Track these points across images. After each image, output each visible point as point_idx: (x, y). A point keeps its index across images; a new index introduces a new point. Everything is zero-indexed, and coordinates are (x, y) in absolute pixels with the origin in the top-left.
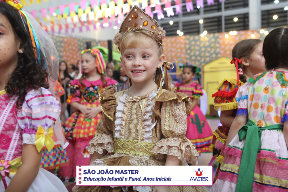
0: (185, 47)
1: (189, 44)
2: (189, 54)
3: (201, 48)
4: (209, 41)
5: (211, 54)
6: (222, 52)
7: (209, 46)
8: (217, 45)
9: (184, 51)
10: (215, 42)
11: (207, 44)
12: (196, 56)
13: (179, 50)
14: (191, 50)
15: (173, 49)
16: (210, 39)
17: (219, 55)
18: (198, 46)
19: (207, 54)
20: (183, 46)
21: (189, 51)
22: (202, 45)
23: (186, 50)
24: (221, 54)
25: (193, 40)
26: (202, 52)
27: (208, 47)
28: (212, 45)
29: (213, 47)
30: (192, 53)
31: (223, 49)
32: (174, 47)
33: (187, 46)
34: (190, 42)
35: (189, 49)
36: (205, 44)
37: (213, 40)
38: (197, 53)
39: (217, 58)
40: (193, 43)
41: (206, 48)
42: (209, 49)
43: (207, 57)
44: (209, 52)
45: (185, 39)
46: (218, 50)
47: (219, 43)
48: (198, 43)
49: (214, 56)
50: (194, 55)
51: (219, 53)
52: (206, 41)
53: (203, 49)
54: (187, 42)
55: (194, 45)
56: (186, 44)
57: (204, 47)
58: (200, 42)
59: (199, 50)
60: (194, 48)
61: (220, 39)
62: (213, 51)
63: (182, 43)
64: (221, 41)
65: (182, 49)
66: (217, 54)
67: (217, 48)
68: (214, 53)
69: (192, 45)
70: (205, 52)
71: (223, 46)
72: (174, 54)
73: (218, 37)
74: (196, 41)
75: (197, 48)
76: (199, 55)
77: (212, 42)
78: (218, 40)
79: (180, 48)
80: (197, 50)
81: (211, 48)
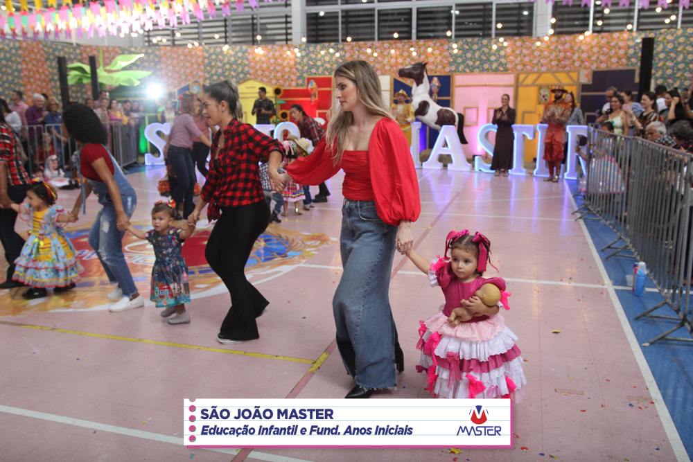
0: (203, 62)
1: (208, 58)
2: (209, 72)
3: (224, 65)
4: (234, 56)
5: (238, 74)
6: (251, 71)
7: (235, 63)
8: (246, 62)
9: (202, 67)
10: (242, 58)
11: (232, 59)
12: (219, 76)
13: (195, 66)
14: (212, 67)
16: (236, 53)
17: (248, 76)
18: (221, 61)
19: (233, 73)
20: (200, 60)
21: (208, 68)
22: (226, 60)
23: (205, 67)
24: (250, 75)
25: (214, 53)
26: (226, 69)
27: (233, 63)
28: (239, 61)
29: (240, 64)
30: (213, 72)
31: (253, 68)
33: (206, 61)
34: (210, 55)
35: (209, 64)
36: (229, 60)
37: (240, 54)
38: (220, 71)
39: (246, 80)
40: (214, 57)
41: (231, 65)
42: (234, 67)
43: (233, 77)
44: (235, 70)
45: (203, 51)
46: (247, 69)
47: (247, 60)
48: (220, 57)
49: (241, 76)
50: (216, 74)
51: (248, 73)
52: (231, 56)
53: (227, 66)
54: (205, 55)
55: (216, 60)
56: (205, 58)
57: (228, 63)
58: (223, 56)
59: (222, 68)
60: (216, 64)
61: (249, 54)
62: (240, 69)
63: (199, 57)
64: (250, 57)
65: (199, 65)
66: (245, 73)
67: (245, 65)
68: (242, 72)
69: (212, 60)
70: (229, 70)
71: (252, 64)
72: (188, 71)
73: (246, 51)
74: (218, 55)
75: (219, 64)
76: (223, 75)
77: (239, 58)
78: (247, 54)
79: (196, 62)
80: (219, 67)
81: (238, 65)
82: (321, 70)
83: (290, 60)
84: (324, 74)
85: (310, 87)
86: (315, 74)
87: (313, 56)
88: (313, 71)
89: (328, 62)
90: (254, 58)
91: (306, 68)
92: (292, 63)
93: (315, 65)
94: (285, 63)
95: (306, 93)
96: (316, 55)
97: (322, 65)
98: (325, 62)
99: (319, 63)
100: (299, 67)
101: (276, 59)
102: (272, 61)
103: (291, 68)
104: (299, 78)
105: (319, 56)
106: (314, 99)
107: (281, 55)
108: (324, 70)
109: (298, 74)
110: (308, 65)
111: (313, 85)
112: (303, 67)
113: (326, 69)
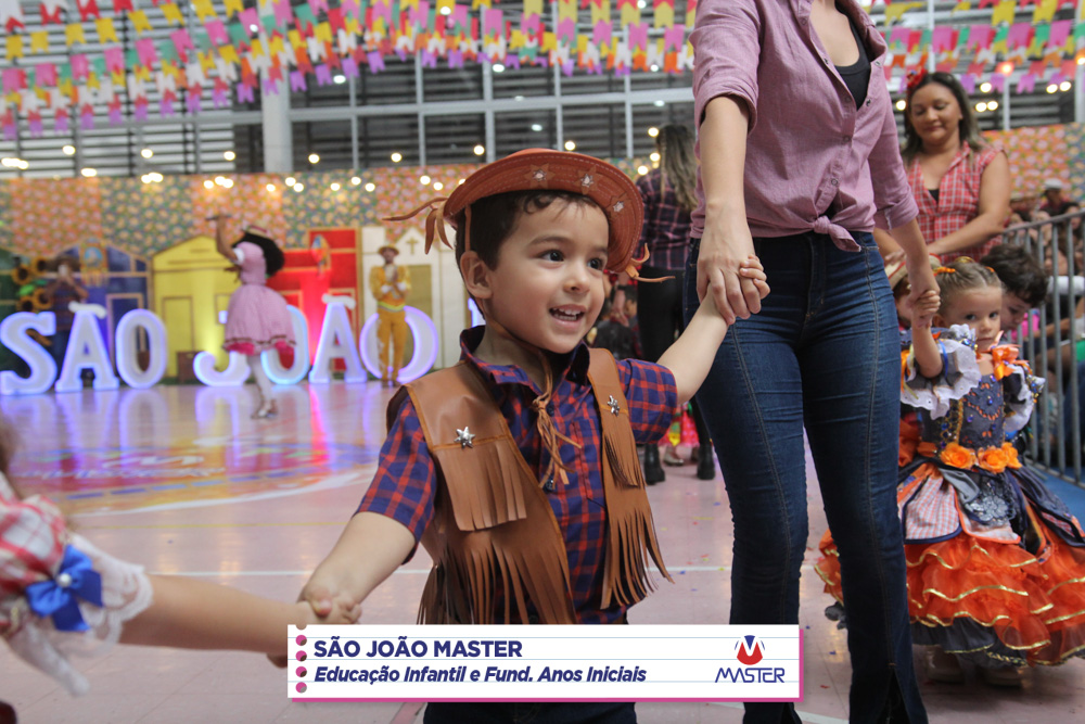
0: (100, 206)
1: (110, 198)
2: (111, 225)
3: (143, 211)
4: (162, 194)
5: (171, 228)
6: (197, 222)
7: (164, 207)
8: (186, 205)
9: (97, 216)
10: (180, 198)
11: (159, 201)
12: (132, 231)
13: (83, 214)
14: (118, 215)
15: (67, 211)
16: (168, 189)
17: (191, 231)
18: (137, 204)
19: (161, 227)
20: (93, 203)
21: (110, 218)
22: (146, 202)
23: (104, 214)
24: (195, 228)
25: (123, 189)
26: (147, 220)
27: (161, 208)
28: (173, 205)
29: (174, 210)
30: (121, 223)
31: (199, 216)
32: (69, 205)
33: (107, 204)
34: (115, 193)
35: (112, 211)
36: (153, 202)
37: (174, 192)
38: (134, 222)
39: (187, 239)
40: (121, 196)
41: (158, 209)
42: (164, 214)
43: (160, 233)
44: (164, 221)
45: (100, 187)
46: (188, 218)
47: (189, 200)
48: (136, 197)
49: (177, 231)
50: (126, 228)
51: (190, 225)
52: (157, 194)
53: (149, 214)
54: (106, 192)
55: (126, 203)
56: (102, 198)
57: (151, 207)
58: (142, 195)
59: (138, 216)
60: (126, 211)
61: (193, 190)
62: (174, 219)
63: (90, 196)
64: (195, 197)
65: (91, 212)
66: (187, 226)
67: (186, 211)
68: (179, 224)
69: (120, 202)
70: (154, 221)
71: (199, 209)
72: (68, 223)
73: (186, 186)
74: (129, 192)
75: (133, 210)
76: (140, 229)
77: (173, 198)
78: (188, 192)
79: (86, 207)
80: (133, 216)
81: (171, 211)
82: (330, 217)
83: (273, 200)
84: (336, 225)
85: (315, 247)
86: (319, 224)
87: (315, 193)
88: (316, 219)
89: (344, 204)
90: (202, 199)
91: (302, 215)
92: (276, 206)
93: (318, 210)
94: (263, 207)
95: (309, 259)
96: (322, 192)
97: (333, 209)
98: (338, 204)
99: (326, 206)
100: (290, 213)
101: (245, 200)
102: (238, 203)
103: (274, 215)
104: (288, 233)
105: (327, 193)
106: (325, 269)
107: (255, 192)
108: (336, 217)
109: (288, 226)
110: (306, 208)
111: (322, 244)
112: (297, 214)
113: (340, 216)
